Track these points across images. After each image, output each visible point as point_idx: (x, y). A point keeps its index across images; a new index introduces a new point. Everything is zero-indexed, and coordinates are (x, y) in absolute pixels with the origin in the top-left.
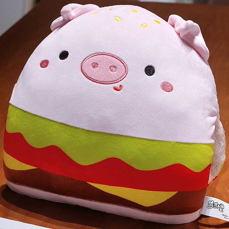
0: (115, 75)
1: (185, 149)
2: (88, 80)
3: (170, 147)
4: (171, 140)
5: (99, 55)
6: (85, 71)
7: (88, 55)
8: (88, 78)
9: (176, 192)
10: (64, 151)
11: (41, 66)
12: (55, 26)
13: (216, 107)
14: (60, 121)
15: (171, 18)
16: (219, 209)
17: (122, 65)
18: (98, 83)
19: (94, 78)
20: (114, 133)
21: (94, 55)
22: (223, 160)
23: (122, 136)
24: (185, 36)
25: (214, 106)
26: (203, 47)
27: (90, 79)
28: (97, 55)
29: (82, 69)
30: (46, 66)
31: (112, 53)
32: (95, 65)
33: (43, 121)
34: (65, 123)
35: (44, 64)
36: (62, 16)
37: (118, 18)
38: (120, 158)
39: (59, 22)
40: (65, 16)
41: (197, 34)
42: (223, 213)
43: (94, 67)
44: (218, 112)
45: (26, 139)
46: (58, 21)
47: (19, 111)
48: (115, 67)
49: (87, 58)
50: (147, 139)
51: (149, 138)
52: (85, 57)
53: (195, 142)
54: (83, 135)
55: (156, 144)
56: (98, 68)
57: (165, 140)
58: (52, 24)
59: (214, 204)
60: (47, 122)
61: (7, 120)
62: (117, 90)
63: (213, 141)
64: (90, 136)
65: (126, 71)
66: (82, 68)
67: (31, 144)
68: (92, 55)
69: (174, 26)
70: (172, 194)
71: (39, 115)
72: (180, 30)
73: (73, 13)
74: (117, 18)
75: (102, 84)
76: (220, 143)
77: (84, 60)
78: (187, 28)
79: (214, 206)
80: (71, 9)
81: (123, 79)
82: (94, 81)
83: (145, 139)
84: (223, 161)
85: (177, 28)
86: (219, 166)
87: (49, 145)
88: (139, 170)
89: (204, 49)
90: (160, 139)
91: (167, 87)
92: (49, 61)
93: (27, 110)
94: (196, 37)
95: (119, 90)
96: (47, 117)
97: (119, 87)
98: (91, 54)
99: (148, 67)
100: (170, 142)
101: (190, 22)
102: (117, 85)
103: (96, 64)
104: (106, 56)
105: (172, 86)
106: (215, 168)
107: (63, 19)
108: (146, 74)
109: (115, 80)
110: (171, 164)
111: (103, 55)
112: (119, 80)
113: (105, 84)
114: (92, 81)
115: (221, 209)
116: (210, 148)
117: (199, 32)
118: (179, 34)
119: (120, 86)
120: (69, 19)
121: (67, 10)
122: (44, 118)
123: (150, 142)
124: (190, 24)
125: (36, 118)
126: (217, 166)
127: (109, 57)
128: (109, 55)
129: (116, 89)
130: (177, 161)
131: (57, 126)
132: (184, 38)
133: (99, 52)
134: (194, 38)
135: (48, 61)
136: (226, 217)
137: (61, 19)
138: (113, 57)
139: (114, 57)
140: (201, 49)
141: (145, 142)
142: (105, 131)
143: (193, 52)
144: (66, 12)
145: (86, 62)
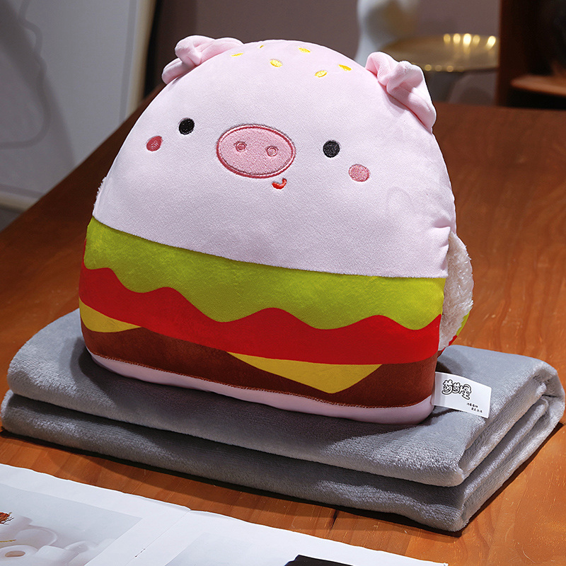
0: (274, 161)
1: (391, 289)
2: (228, 171)
3: (367, 287)
4: (370, 273)
5: (246, 128)
6: (223, 156)
7: (226, 129)
8: (228, 168)
9: (378, 366)
10: (186, 297)
11: (149, 149)
12: (169, 76)
13: (449, 211)
14: (176, 245)
15: (371, 59)
16: (462, 394)
17: (287, 143)
18: (245, 176)
19: (239, 169)
20: (274, 265)
21: (238, 128)
22: (465, 309)
23: (287, 269)
24: (396, 89)
25: (445, 208)
26: (425, 105)
27: (231, 170)
28: (243, 128)
29: (218, 153)
30: (158, 147)
31: (267, 125)
32: (241, 146)
33: (149, 246)
34: (185, 248)
35: (154, 144)
36: (178, 59)
37: (277, 62)
38: (285, 309)
39: (175, 68)
40: (184, 57)
41: (416, 84)
42: (469, 402)
43: (239, 149)
44: (453, 219)
45: (119, 278)
46: (173, 66)
47: (107, 230)
48: (274, 148)
49: (226, 134)
50: (330, 274)
51: (332, 272)
52: (223, 132)
53: (410, 276)
54: (221, 267)
55: (345, 282)
56: (246, 151)
57: (359, 274)
58: (164, 72)
59: (453, 386)
60: (155, 249)
61: (86, 247)
62: (277, 188)
63: (444, 273)
64: (234, 270)
65: (292, 153)
66: (217, 150)
67: (128, 287)
68: (235, 129)
69: (376, 75)
70: (371, 368)
71: (142, 237)
72: (387, 80)
73: (198, 54)
74: (274, 62)
75: (253, 177)
76: (460, 280)
77: (221, 137)
78: (400, 74)
79: (454, 389)
80: (193, 45)
81: (287, 167)
82: (239, 173)
83: (326, 273)
84: (467, 310)
85: (382, 78)
86: (457, 319)
87: (160, 286)
88: (317, 329)
89: (427, 108)
90: (351, 272)
91: (359, 173)
92: (163, 139)
93: (121, 229)
94: (415, 90)
95: (281, 188)
96: (155, 240)
97: (281, 182)
98: (233, 125)
99: (329, 142)
100: (367, 277)
101: (405, 64)
102: (278, 179)
103: (243, 143)
104: (259, 130)
105: (368, 171)
106: (449, 323)
107: (183, 63)
108: (326, 154)
109: (274, 170)
110: (367, 316)
111: (254, 127)
112: (282, 170)
113: (258, 177)
114: (235, 172)
115: (465, 394)
116: (435, 286)
117: (422, 80)
118: (384, 87)
119: (284, 180)
120: (194, 63)
121: (186, 47)
122: (151, 241)
123: (335, 278)
124: (404, 67)
125: (138, 241)
126: (454, 320)
127: (263, 131)
128: (264, 128)
129: (276, 186)
130: (376, 310)
131: (172, 254)
132: (393, 94)
133: (245, 123)
134: (410, 91)
135: (161, 138)
136: (474, 408)
137: (177, 63)
138: (270, 131)
139: (273, 131)
140: (422, 109)
141: (327, 278)
142: (258, 262)
143: (407, 114)
144: (185, 51)
145: (223, 141)
